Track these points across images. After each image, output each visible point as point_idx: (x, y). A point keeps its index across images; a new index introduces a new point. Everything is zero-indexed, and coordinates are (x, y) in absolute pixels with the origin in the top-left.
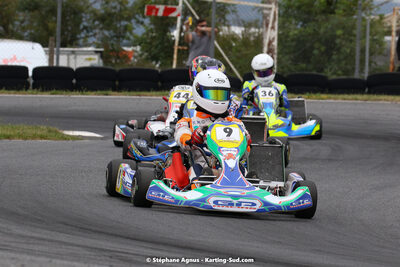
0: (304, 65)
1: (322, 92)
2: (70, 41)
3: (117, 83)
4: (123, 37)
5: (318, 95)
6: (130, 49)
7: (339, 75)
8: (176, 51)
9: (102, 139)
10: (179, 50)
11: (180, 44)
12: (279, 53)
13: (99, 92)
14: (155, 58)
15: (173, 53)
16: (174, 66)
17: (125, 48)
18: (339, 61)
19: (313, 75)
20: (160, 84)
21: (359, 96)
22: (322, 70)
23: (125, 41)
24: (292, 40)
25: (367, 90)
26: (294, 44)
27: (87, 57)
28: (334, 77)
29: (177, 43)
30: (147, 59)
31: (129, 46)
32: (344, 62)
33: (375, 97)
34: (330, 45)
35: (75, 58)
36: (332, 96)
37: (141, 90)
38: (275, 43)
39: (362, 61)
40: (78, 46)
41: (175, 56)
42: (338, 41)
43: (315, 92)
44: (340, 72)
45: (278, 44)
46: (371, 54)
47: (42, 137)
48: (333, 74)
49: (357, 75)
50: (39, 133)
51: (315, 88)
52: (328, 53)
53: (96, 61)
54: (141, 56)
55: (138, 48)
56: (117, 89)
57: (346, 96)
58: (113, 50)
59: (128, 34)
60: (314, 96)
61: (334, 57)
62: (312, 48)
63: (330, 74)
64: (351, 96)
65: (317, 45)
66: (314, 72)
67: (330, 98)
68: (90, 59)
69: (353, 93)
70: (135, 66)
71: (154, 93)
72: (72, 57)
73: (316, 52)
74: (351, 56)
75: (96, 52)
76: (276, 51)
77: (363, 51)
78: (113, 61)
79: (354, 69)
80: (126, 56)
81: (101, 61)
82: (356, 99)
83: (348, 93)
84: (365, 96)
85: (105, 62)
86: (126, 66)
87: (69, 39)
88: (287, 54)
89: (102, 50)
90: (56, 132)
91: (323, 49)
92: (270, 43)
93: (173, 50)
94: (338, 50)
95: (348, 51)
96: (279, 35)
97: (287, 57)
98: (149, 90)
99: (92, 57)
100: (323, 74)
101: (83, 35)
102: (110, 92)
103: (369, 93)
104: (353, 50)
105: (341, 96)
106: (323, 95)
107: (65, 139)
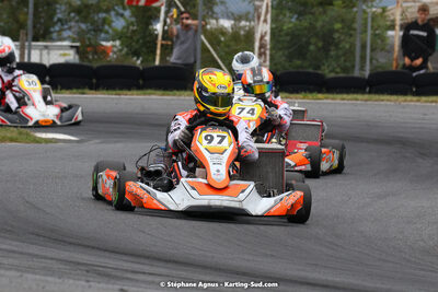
0: (298, 62)
1: (319, 92)
2: (42, 34)
3: (94, 81)
4: (101, 31)
5: (314, 95)
6: (109, 44)
7: (337, 73)
8: (159, 46)
9: (77, 142)
10: (162, 45)
11: (163, 39)
12: (271, 49)
13: (75, 91)
14: (137, 54)
15: (156, 48)
16: (157, 63)
17: (104, 43)
18: (338, 57)
19: (309, 74)
20: (141, 82)
21: (359, 96)
22: (319, 67)
23: (103, 35)
24: (287, 34)
25: (368, 90)
26: (288, 38)
27: (62, 52)
28: (332, 75)
29: (160, 38)
30: (127, 54)
31: (107, 40)
32: (342, 59)
33: (376, 97)
34: (328, 40)
35: (49, 54)
36: (331, 96)
37: (121, 89)
38: (268, 38)
39: (363, 58)
40: (52, 40)
41: (158, 52)
42: (336, 35)
43: (311, 91)
44: (338, 70)
45: (271, 39)
46: (372, 50)
47: (12, 140)
48: (331, 72)
49: (357, 73)
50: (9, 136)
51: (311, 87)
52: (325, 49)
53: (71, 57)
54: (121, 50)
55: (118, 43)
56: (95, 87)
57: (345, 96)
58: (90, 45)
59: (107, 27)
60: (310, 96)
61: (332, 53)
62: (308, 43)
63: (328, 71)
64: (350, 96)
65: (313, 40)
66: (311, 70)
67: (327, 98)
68: (65, 55)
69: (354, 93)
70: (114, 63)
71: (135, 92)
72: (45, 52)
73: (312, 48)
74: (351, 52)
75: (72, 47)
76: (268, 47)
77: (364, 47)
78: (91, 57)
79: (353, 66)
80: (104, 52)
81: (77, 57)
82: (357, 100)
83: (348, 93)
84: (366, 96)
85: (81, 58)
86: (104, 63)
87: (41, 32)
88: (280, 49)
89: (78, 44)
90: (27, 134)
91: (320, 44)
92: (262, 37)
93: (156, 44)
94: (337, 45)
95: (347, 46)
96: (272, 29)
97: (281, 53)
98: (129, 89)
99: (67, 52)
100: (320, 72)
101: (57, 28)
102: (87, 91)
103: (370, 92)
104: (353, 45)
105: (340, 96)
106: (320, 96)
107: (38, 142)
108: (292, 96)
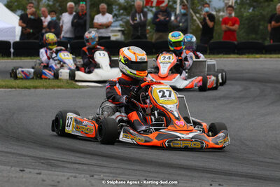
1: (257, 53)
5: (254, 55)
20: (154, 51)
27: (113, 34)
43: (252, 53)
47: (59, 87)
50: (59, 84)
53: (119, 37)
60: (251, 56)
67: (261, 57)
68: (115, 35)
75: (119, 31)
81: (123, 37)
85: (126, 39)
89: (123, 29)
90: (71, 83)
99: (116, 33)
106: (258, 56)
107: (75, 88)
108: (241, 56)
